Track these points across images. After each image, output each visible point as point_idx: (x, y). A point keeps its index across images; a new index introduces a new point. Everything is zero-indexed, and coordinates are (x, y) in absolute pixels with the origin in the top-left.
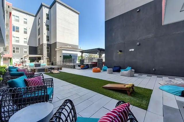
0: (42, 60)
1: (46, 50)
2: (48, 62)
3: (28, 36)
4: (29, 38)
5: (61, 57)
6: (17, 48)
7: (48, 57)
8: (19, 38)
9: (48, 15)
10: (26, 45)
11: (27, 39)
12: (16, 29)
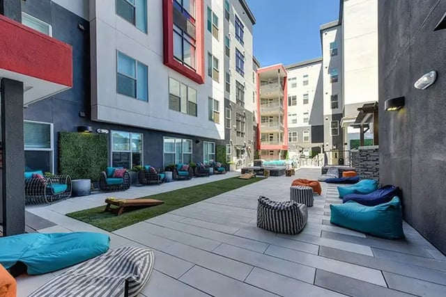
0: (322, 154)
1: (331, 131)
2: (336, 157)
3: (309, 107)
4: (312, 110)
5: (346, 144)
6: (295, 134)
7: (335, 147)
8: (296, 115)
9: (333, 45)
10: (307, 124)
11: (307, 113)
12: (292, 101)
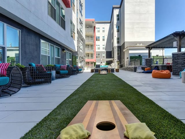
0: (113, 63)
1: (117, 53)
2: (119, 65)
3: (105, 43)
5: (128, 58)
7: (118, 60)
8: (99, 45)
9: (118, 16)
11: (104, 45)
12: (98, 39)
